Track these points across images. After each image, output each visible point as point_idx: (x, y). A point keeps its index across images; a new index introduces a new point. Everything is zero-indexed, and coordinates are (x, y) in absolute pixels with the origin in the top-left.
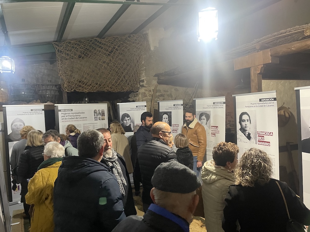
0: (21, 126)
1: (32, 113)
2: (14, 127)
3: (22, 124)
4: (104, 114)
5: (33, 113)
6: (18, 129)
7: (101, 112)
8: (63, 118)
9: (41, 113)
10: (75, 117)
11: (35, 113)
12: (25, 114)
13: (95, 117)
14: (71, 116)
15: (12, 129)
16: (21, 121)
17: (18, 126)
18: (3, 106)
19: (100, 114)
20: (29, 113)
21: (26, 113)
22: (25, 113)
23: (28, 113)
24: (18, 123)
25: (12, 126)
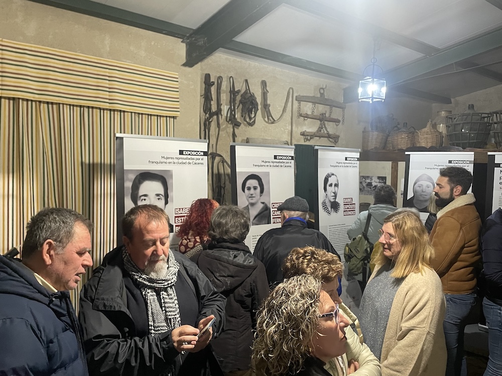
0: (428, 187)
2: (418, 189)
3: (431, 185)
6: (423, 192)
15: (415, 192)
16: (430, 179)
17: (424, 187)
18: (406, 153)
22: (438, 167)
24: (425, 183)
25: (415, 186)
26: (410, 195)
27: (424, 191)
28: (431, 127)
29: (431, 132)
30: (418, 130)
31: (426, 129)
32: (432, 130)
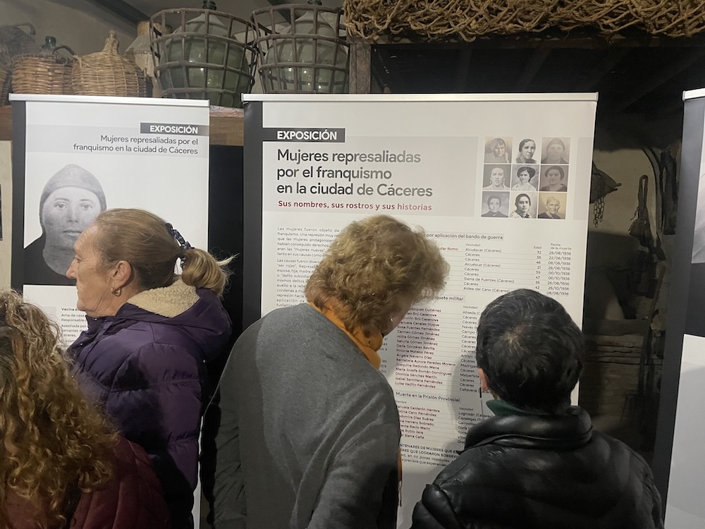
0: (86, 207)
1: (143, 145)
2: (55, 212)
3: (95, 198)
4: (563, 173)
5: (152, 146)
6: (70, 221)
7: (537, 157)
8: (284, 181)
9: (190, 146)
10: (357, 183)
11: (159, 145)
12: (110, 149)
13: (490, 189)
14: (333, 174)
15: (46, 223)
16: (90, 181)
17: (74, 206)
19: (532, 172)
20: (133, 145)
21: (115, 144)
22: (110, 143)
23: (123, 144)
24: (74, 194)
25: (45, 204)
26: (32, 233)
27: (74, 218)
28: (115, 52)
29: (112, 60)
30: (80, 56)
31: (101, 53)
32: (117, 58)
